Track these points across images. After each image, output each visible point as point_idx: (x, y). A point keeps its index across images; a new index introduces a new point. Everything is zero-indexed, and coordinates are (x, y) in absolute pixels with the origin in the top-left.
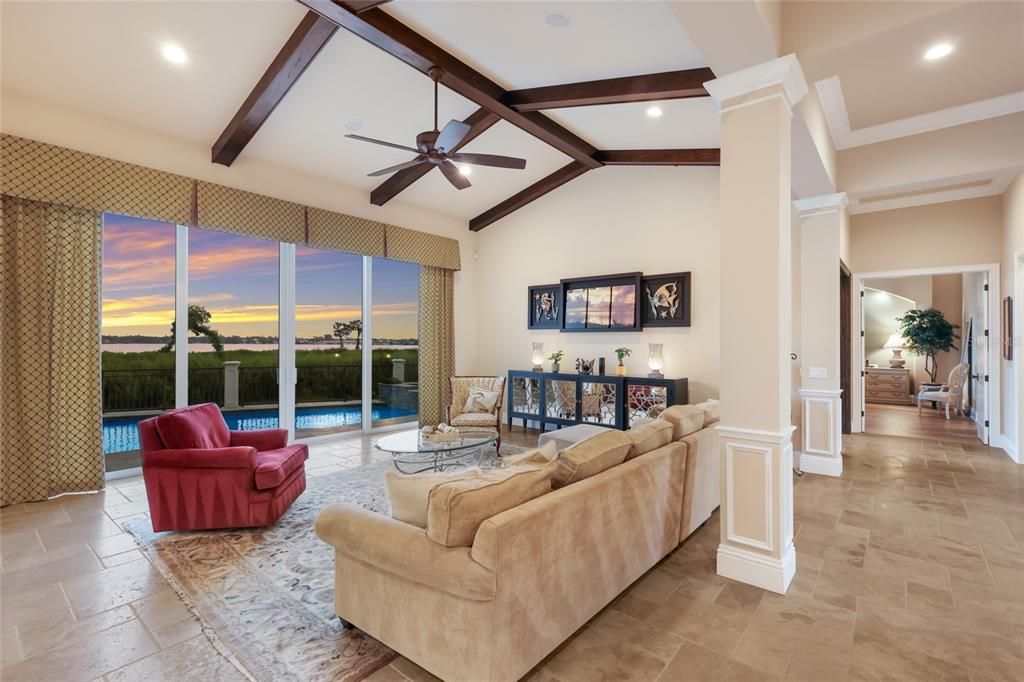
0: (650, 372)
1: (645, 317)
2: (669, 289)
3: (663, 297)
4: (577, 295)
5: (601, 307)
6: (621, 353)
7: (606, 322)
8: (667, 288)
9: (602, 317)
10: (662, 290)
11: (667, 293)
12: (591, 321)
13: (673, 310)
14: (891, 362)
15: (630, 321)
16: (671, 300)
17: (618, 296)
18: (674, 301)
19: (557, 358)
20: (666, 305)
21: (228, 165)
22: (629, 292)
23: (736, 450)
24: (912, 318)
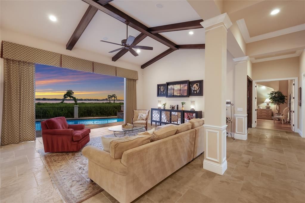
0: (191, 109)
1: (190, 93)
2: (197, 85)
3: (195, 87)
4: (171, 87)
5: (178, 90)
6: (183, 104)
7: (179, 95)
8: (196, 85)
9: (178, 93)
10: (195, 85)
11: (196, 86)
12: (175, 94)
13: (198, 91)
14: (266, 107)
15: (186, 94)
16: (197, 88)
17: (182, 87)
18: (198, 88)
19: (165, 105)
20: (196, 89)
21: (71, 50)
22: (185, 86)
23: (209, 132)
24: (273, 94)
